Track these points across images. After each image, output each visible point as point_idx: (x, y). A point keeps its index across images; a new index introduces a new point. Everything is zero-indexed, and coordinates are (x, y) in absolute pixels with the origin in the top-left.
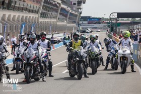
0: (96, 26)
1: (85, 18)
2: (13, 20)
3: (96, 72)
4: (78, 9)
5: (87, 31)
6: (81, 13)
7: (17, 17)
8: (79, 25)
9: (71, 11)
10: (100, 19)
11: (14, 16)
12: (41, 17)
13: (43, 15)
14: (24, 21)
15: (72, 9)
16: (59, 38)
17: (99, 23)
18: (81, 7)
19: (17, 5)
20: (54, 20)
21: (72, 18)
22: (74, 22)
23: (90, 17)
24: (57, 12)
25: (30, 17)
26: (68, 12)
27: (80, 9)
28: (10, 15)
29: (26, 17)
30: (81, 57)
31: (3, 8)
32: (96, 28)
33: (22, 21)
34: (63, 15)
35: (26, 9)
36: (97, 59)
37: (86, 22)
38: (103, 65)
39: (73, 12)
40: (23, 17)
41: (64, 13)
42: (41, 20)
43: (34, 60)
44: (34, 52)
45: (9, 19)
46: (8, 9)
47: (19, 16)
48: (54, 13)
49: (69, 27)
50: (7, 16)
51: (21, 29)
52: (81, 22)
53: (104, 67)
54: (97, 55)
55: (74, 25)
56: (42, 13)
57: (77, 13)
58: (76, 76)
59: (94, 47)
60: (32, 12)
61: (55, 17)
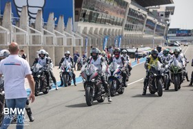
0: (185, 38)
1: (173, 31)
2: (96, 33)
3: (179, 88)
4: (166, 20)
5: (175, 44)
6: (169, 25)
7: (99, 30)
8: (167, 37)
9: (158, 23)
10: (189, 31)
11: (97, 29)
12: (125, 29)
13: (128, 28)
14: (107, 34)
15: (159, 21)
16: (145, 52)
17: (189, 36)
18: (169, 19)
19: (99, 17)
20: (139, 33)
21: (160, 30)
22: (162, 35)
23: (178, 29)
24: (143, 24)
25: (113, 30)
26: (154, 24)
27: (168, 20)
28: (91, 28)
29: (110, 30)
30: (159, 72)
31: (85, 21)
32: (185, 41)
33: (105, 34)
34: (149, 27)
35: (109, 22)
36: (181, 75)
37: (175, 35)
38: (188, 81)
39: (161, 24)
40: (106, 29)
41: (150, 25)
42: (126, 33)
43: (96, 77)
44: (96, 68)
45: (90, 33)
46: (90, 22)
47: (101, 29)
48: (140, 25)
49: (155, 40)
50: (88, 29)
51: (104, 43)
52: (168, 35)
53: (189, 83)
54: (180, 70)
55: (162, 38)
56: (126, 26)
57: (164, 25)
58: (156, 93)
59: (177, 61)
60: (116, 25)
61: (141, 30)
